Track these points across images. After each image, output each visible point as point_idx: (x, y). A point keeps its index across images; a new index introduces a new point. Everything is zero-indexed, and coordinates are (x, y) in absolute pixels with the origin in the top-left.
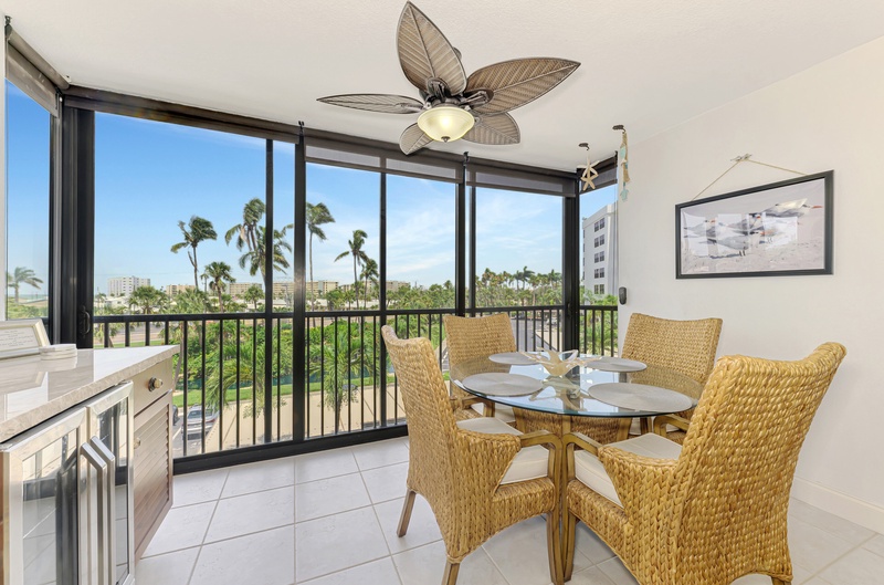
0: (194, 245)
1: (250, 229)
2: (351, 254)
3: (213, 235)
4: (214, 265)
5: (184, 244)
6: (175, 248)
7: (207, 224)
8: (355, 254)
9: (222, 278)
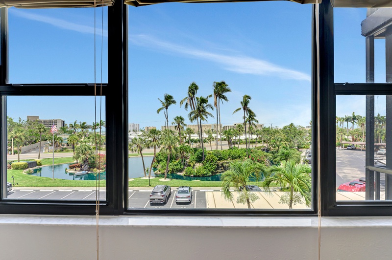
0: (167, 108)
1: (192, 99)
2: (242, 109)
3: (174, 102)
4: (177, 117)
5: (162, 109)
6: (159, 111)
7: (171, 97)
8: (244, 109)
9: (180, 124)
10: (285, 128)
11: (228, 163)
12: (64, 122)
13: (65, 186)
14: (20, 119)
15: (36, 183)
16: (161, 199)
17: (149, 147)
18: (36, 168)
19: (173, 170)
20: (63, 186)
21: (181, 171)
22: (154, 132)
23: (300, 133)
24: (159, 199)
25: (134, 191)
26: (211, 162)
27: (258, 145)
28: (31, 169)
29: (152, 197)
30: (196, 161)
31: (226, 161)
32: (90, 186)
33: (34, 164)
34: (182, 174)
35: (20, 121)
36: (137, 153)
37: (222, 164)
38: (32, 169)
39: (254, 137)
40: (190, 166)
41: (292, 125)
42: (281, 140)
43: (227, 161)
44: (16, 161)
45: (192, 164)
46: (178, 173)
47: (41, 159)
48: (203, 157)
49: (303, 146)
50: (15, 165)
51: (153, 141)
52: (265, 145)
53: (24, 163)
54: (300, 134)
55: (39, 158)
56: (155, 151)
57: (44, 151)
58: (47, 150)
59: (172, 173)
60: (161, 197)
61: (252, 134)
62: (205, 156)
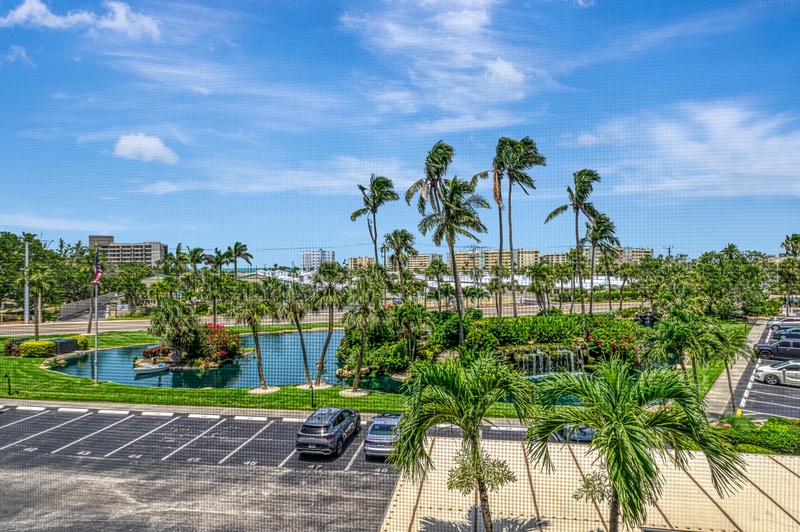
0: (374, 211)
1: (434, 184)
2: (571, 208)
3: (394, 196)
4: (395, 234)
5: (362, 211)
6: (355, 216)
7: (387, 183)
8: (576, 208)
9: (403, 251)
10: (706, 258)
11: (527, 352)
12: (166, 248)
13: (118, 402)
14: (62, 242)
15: (58, 390)
16: (325, 446)
17: (315, 310)
18: (75, 353)
19: (382, 366)
20: (114, 401)
21: (402, 369)
22: (329, 270)
23: (753, 272)
24: (318, 445)
25: (270, 419)
26: (478, 350)
27: (628, 305)
28: (59, 357)
29: (301, 440)
30: (444, 345)
31: (521, 348)
32: (172, 404)
33: (72, 345)
34: (403, 378)
35: (61, 246)
36: (287, 323)
37: (511, 355)
38: (61, 358)
39: (617, 282)
40: (423, 357)
41: (731, 249)
42: (688, 292)
43: (526, 348)
44: (32, 338)
45: (429, 353)
46: (395, 377)
47: (93, 333)
48: (462, 335)
49: (759, 309)
50: (27, 348)
51: (327, 294)
52: (647, 304)
53: (48, 343)
54: (750, 274)
55: (89, 332)
56: (331, 317)
57: (107, 315)
58: (113, 314)
59: (380, 374)
60: (325, 441)
61: (610, 274)
62: (466, 333)
